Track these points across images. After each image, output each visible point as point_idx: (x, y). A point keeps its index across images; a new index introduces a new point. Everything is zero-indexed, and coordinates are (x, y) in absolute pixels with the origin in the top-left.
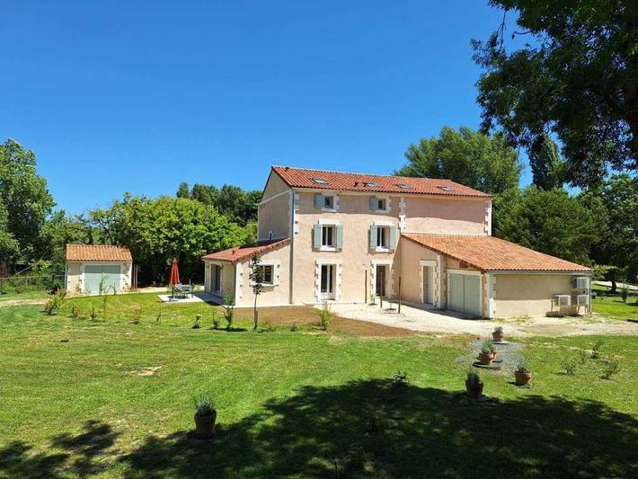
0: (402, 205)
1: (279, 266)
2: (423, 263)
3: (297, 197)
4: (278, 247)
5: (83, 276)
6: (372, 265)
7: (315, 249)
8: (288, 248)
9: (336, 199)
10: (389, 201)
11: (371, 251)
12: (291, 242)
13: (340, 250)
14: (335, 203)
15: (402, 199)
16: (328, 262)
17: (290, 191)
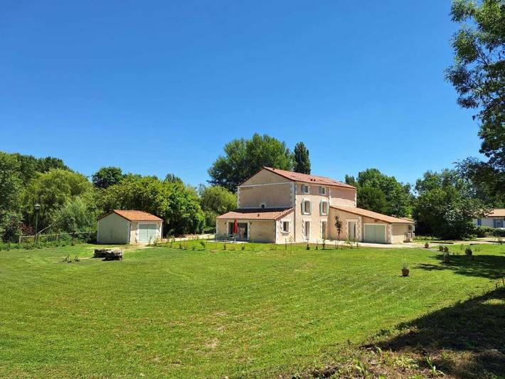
0: (330, 192)
1: (290, 222)
2: (348, 221)
3: (296, 186)
4: (290, 212)
5: (138, 231)
6: (321, 222)
7: (303, 214)
8: (293, 212)
10: (326, 189)
11: (321, 215)
12: (294, 210)
13: (311, 214)
14: (309, 190)
15: (329, 189)
16: (307, 220)
17: (292, 183)
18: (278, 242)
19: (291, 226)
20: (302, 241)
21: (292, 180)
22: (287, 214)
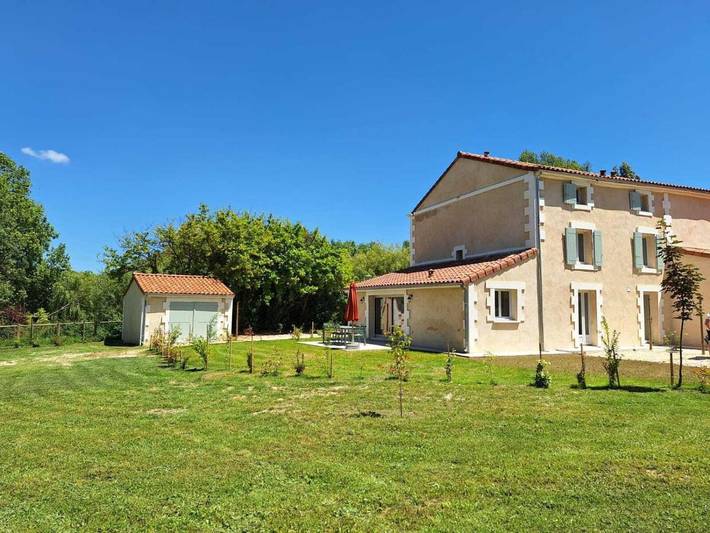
0: (667, 205)
1: (523, 291)
3: (541, 185)
4: (521, 261)
5: (166, 315)
6: (638, 292)
7: (568, 267)
8: (533, 262)
9: (590, 191)
10: (651, 198)
11: (636, 271)
12: (537, 255)
13: (600, 268)
14: (589, 197)
15: (666, 196)
16: (587, 287)
17: (529, 177)
18: (475, 350)
19: (525, 304)
20: (570, 348)
21: (528, 169)
22: (509, 266)
